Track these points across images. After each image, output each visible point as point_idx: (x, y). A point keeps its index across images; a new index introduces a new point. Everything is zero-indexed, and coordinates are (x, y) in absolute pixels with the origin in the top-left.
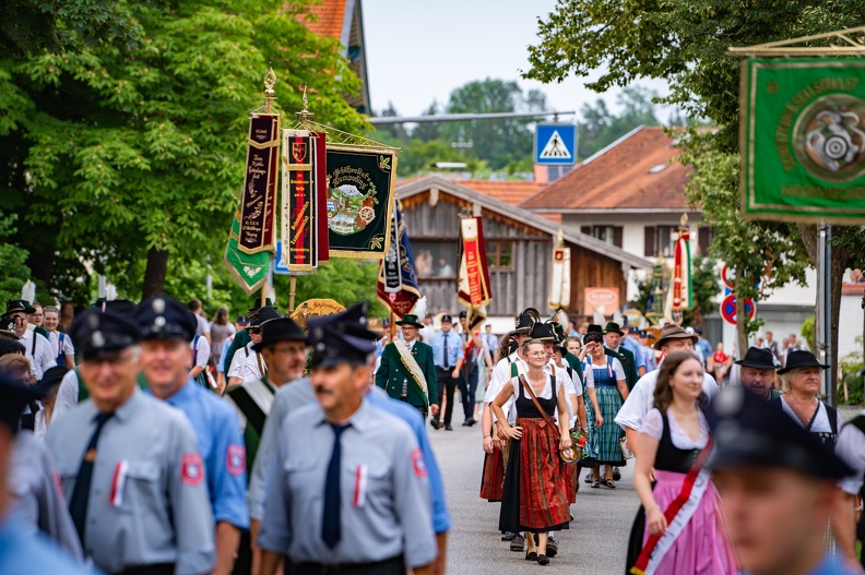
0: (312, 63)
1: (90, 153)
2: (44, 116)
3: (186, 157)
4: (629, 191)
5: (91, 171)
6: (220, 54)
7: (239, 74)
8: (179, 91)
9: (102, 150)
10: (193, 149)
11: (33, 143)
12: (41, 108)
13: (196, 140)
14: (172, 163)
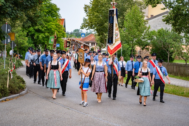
0: (60, 27)
1: (40, 35)
2: (36, 32)
3: (48, 36)
4: (90, 40)
5: (40, 37)
6: (52, 26)
7: (54, 28)
8: (48, 30)
9: (41, 35)
10: (49, 35)
11: (35, 35)
12: (36, 31)
13: (50, 34)
14: (47, 36)
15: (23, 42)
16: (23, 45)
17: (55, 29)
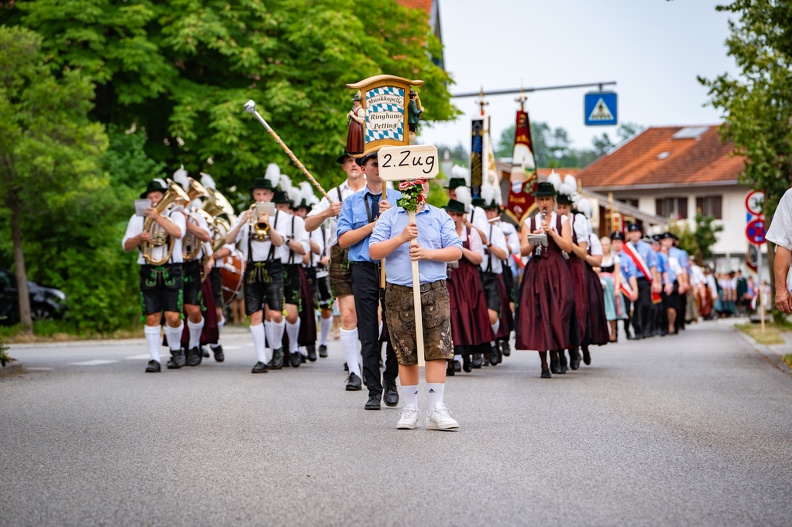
0: (404, 33)
1: (219, 109)
2: (185, 82)
3: (301, 109)
4: (642, 172)
5: (223, 123)
6: (326, 22)
7: (343, 39)
8: (294, 57)
9: (232, 105)
10: (306, 103)
11: (176, 103)
12: (183, 74)
13: (309, 96)
14: (289, 115)
15: (65, 167)
16: (61, 191)
17: (359, 49)
